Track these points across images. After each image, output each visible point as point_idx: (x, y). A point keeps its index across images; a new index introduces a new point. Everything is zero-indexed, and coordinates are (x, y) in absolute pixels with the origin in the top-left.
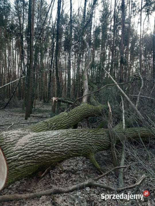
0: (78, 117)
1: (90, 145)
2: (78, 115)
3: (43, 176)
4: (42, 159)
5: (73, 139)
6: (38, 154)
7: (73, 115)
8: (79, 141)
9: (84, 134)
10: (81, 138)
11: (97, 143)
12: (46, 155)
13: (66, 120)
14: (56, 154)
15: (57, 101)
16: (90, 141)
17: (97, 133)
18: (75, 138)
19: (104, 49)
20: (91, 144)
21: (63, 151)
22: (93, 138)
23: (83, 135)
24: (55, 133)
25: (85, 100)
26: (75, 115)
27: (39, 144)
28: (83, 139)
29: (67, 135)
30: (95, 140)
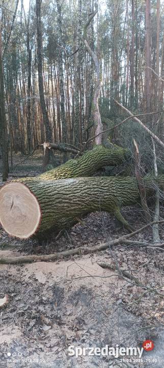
0: (92, 166)
1: (114, 196)
2: (92, 163)
3: (58, 239)
4: (62, 209)
5: (94, 188)
6: (57, 203)
7: (85, 163)
8: (101, 190)
9: (106, 182)
10: (102, 186)
11: (122, 193)
12: (65, 205)
13: (76, 170)
14: (77, 204)
15: (50, 148)
16: (115, 191)
17: (122, 182)
18: (95, 186)
19: (117, 56)
20: (115, 194)
21: (83, 201)
22: (118, 187)
23: (105, 184)
24: (71, 180)
25: (98, 141)
26: (87, 163)
27: (56, 192)
28: (105, 188)
29: (85, 182)
30: (120, 190)
